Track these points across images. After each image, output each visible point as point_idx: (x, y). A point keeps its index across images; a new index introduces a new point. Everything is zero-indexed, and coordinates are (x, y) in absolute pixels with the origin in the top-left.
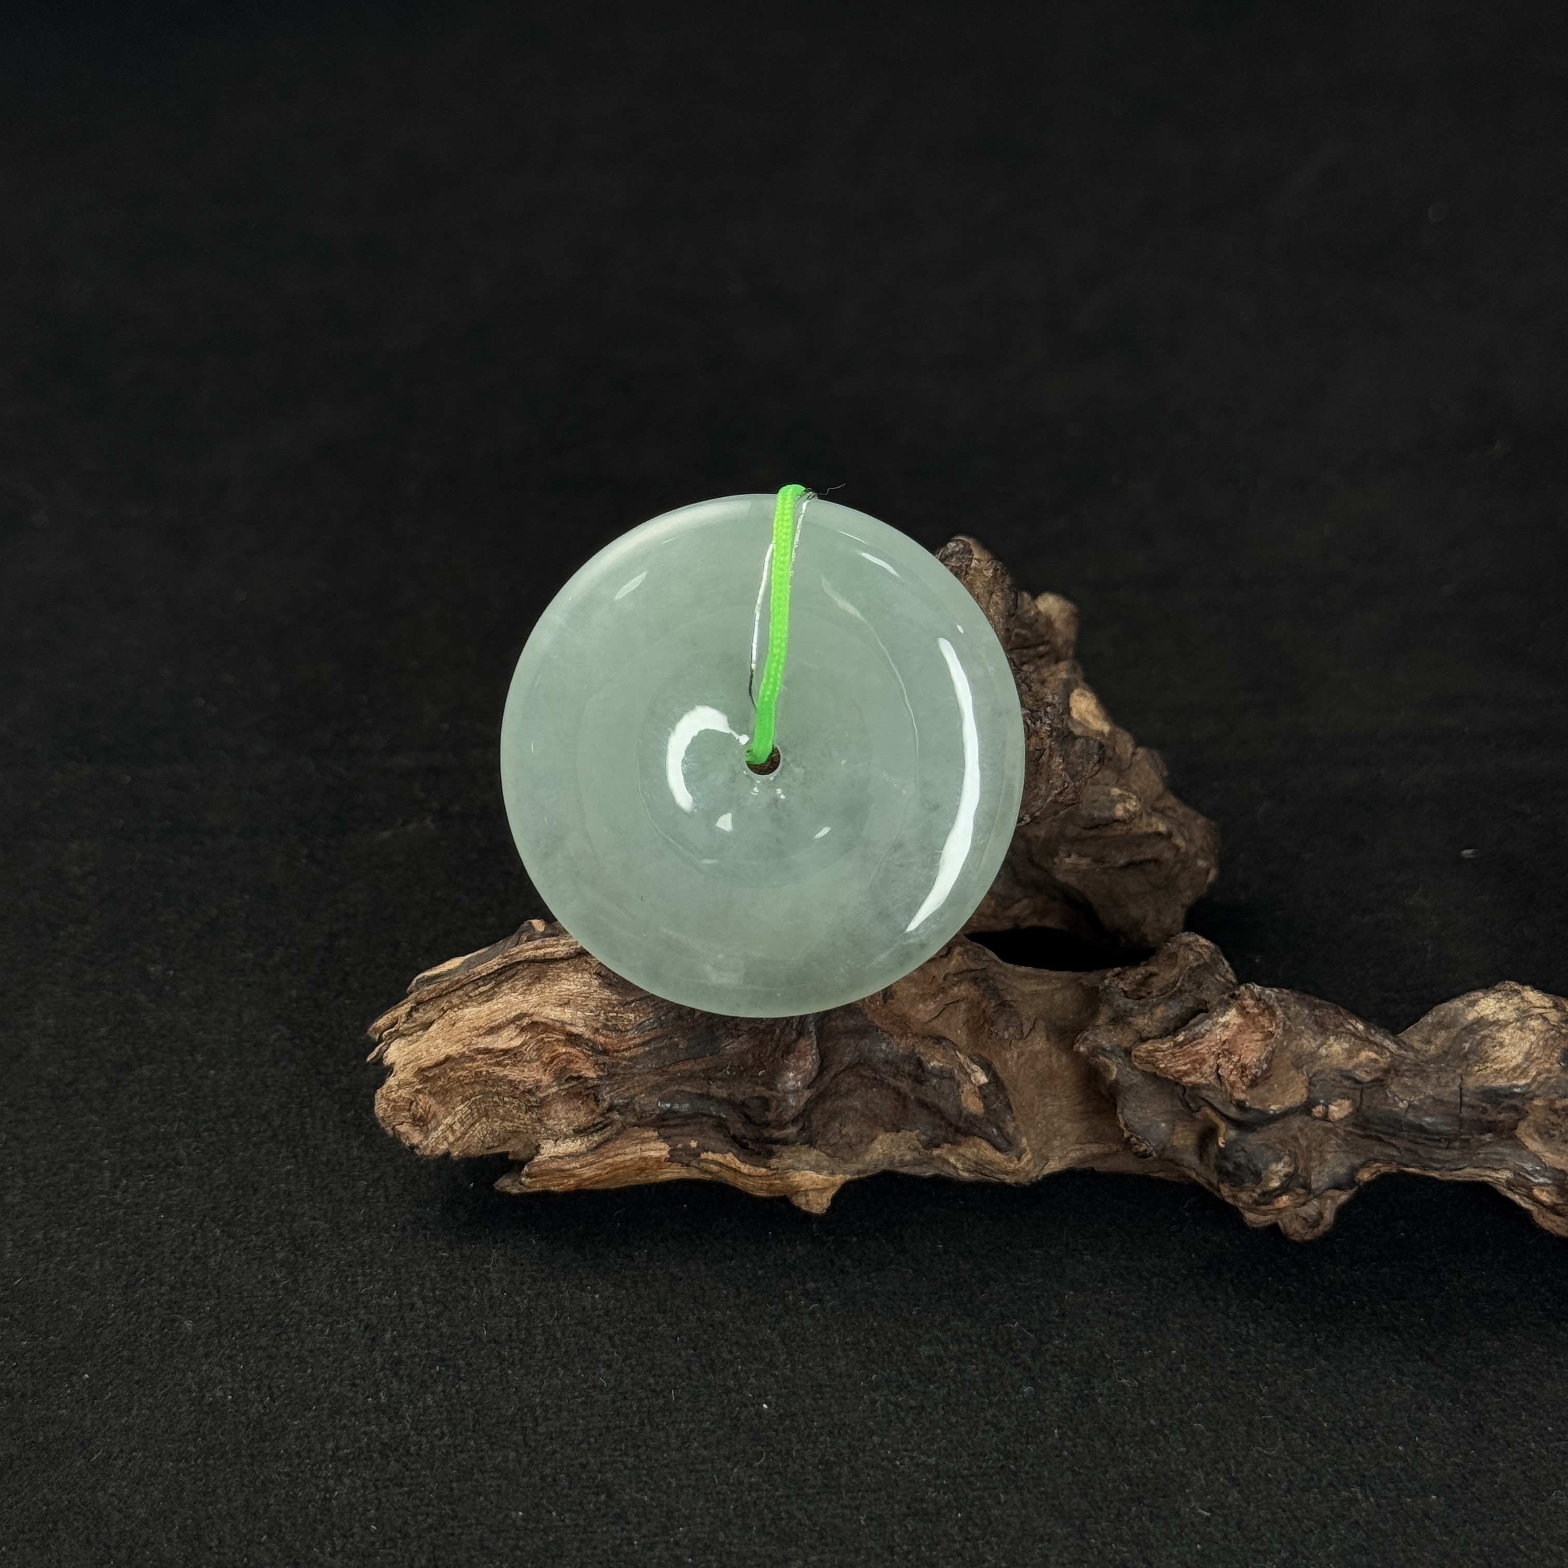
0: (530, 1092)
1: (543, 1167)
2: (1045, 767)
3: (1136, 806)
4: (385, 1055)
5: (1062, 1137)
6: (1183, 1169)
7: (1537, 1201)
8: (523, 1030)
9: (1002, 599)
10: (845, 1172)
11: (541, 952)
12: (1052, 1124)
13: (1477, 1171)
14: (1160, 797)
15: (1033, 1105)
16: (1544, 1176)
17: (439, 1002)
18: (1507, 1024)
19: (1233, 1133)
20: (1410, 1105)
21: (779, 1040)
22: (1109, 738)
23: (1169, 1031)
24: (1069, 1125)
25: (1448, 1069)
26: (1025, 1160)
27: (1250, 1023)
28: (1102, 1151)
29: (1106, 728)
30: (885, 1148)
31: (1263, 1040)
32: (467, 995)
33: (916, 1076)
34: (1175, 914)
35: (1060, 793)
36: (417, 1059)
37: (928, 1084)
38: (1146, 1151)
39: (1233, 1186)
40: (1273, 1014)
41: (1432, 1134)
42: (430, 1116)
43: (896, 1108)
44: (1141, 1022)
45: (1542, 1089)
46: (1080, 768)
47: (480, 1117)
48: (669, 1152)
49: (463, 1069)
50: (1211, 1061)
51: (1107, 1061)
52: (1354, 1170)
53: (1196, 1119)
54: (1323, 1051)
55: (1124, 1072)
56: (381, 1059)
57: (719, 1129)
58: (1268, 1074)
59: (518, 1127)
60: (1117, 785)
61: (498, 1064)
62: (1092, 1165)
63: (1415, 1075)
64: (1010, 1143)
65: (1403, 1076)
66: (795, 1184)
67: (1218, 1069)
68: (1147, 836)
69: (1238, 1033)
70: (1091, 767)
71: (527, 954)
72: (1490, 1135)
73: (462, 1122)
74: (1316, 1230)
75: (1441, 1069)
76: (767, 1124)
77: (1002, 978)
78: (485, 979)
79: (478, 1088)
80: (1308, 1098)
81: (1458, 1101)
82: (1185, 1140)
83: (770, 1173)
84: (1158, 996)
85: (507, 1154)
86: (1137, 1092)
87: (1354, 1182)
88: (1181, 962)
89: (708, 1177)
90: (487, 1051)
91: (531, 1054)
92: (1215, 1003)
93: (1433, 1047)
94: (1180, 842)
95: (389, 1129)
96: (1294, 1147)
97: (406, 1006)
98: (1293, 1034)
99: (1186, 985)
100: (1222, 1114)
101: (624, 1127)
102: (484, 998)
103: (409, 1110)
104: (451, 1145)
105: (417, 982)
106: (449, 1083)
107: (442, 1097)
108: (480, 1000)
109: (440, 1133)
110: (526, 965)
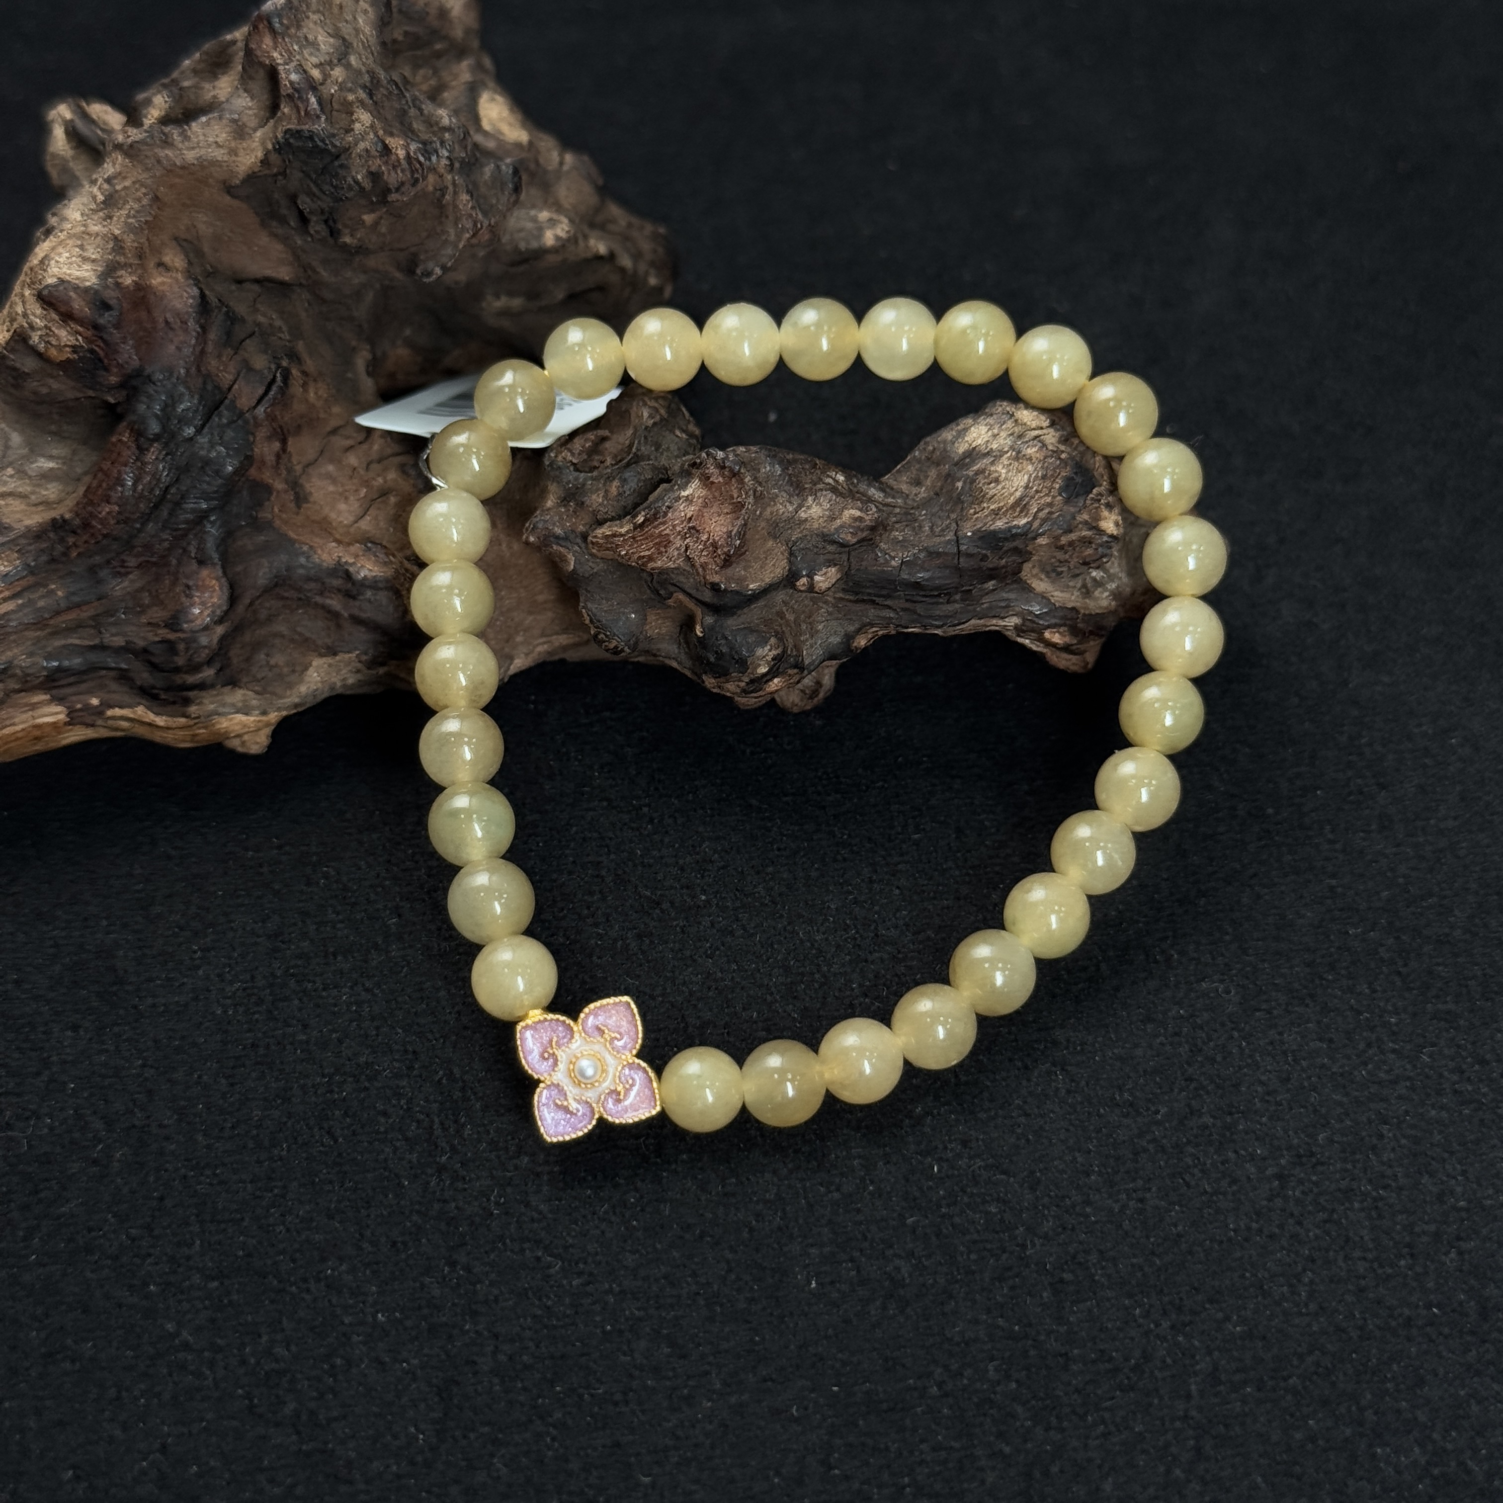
2: (451, 208)
3: (568, 230)
5: (525, 631)
6: (660, 658)
7: (1048, 644)
10: (279, 709)
13: (982, 621)
14: (598, 210)
16: (1054, 617)
18: (1002, 453)
19: (709, 620)
20: (903, 562)
21: (178, 572)
22: (529, 150)
23: (629, 511)
24: (531, 618)
25: (941, 513)
27: (717, 494)
28: (571, 641)
29: (525, 137)
30: (322, 674)
31: (734, 512)
33: (347, 591)
35: (474, 235)
37: (361, 597)
38: (616, 647)
39: (717, 676)
40: (741, 482)
41: (931, 590)
43: (329, 628)
44: (595, 500)
45: (1045, 527)
46: (494, 201)
48: (68, 715)
50: (678, 542)
51: (562, 549)
52: (849, 638)
53: (670, 607)
55: (582, 561)
57: (122, 681)
58: (742, 550)
60: (544, 206)
62: (562, 656)
63: (906, 526)
65: (892, 530)
66: (223, 730)
67: (686, 550)
68: (587, 261)
69: (704, 507)
70: (505, 198)
72: (993, 582)
74: (815, 699)
75: (933, 515)
76: (177, 670)
80: (790, 570)
81: (955, 550)
82: (660, 628)
83: (192, 722)
84: (610, 467)
86: (600, 582)
87: (852, 649)
88: (635, 421)
89: (119, 734)
92: (676, 470)
93: (923, 489)
94: (626, 262)
96: (781, 625)
98: (766, 500)
99: (643, 448)
100: (697, 600)
101: (8, 694)
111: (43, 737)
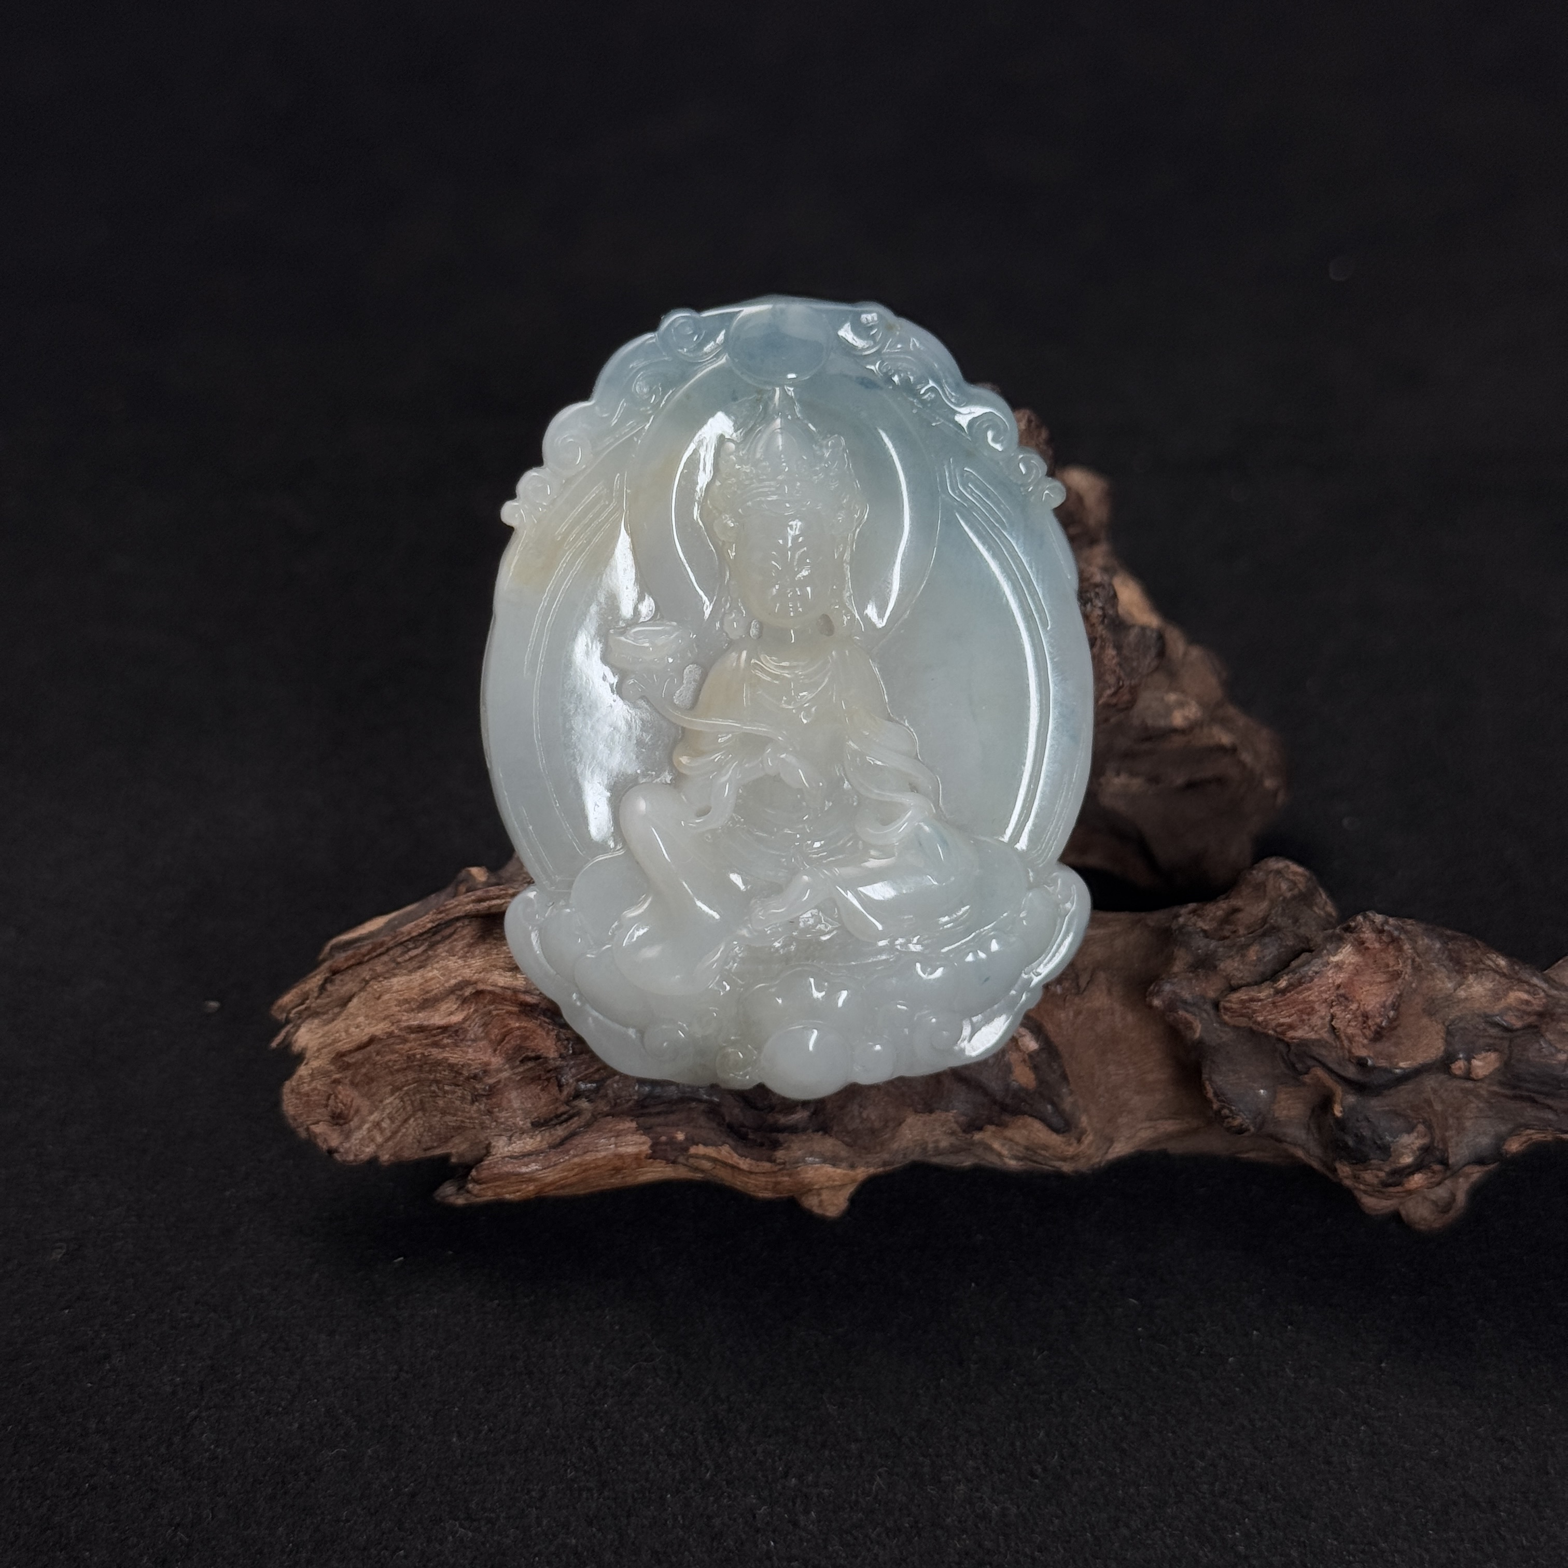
0: (475, 1077)
1: (496, 1171)
2: (1096, 661)
3: (1196, 713)
4: (294, 1038)
5: (1130, 1112)
6: (1285, 1146)
8: (465, 1001)
10: (867, 1164)
11: (485, 904)
12: (1117, 1098)
14: (1220, 705)
15: (1093, 1075)
17: (359, 969)
19: (1351, 1099)
23: (1267, 976)
24: (1137, 1098)
26: (1086, 1142)
27: (1370, 961)
28: (1179, 1127)
29: (1154, 622)
30: (915, 1133)
31: (1388, 981)
32: (394, 961)
35: (1115, 694)
36: (335, 1041)
38: (1242, 1125)
39: (1353, 1164)
40: (1400, 949)
42: (352, 1112)
43: (927, 1083)
44: (1232, 966)
46: (1135, 664)
47: (415, 1111)
48: (652, 1147)
49: (393, 1052)
50: (1323, 1010)
51: (1188, 1016)
52: (1501, 1140)
53: (1304, 1084)
55: (1211, 1029)
56: (290, 1044)
57: (711, 1116)
58: (1395, 1024)
59: (463, 1122)
60: (1172, 689)
61: (436, 1044)
62: (1163, 1146)
64: (1067, 1122)
65: (1560, 1020)
66: (807, 1181)
67: (1332, 1020)
68: (1209, 749)
69: (1355, 975)
70: (1149, 661)
71: (468, 907)
73: (392, 1119)
74: (1446, 1216)
76: (772, 1108)
78: (415, 940)
79: (411, 1075)
80: (1446, 1051)
82: (1289, 1109)
83: (776, 1168)
84: (1244, 935)
85: (448, 1156)
86: (1228, 1052)
87: (1501, 1154)
88: (1271, 893)
89: (699, 1176)
90: (421, 1029)
91: (475, 1030)
92: (1321, 939)
94: (1246, 757)
95: (301, 1130)
96: (1428, 1113)
97: (318, 977)
98: (1423, 973)
99: (1279, 919)
100: (1338, 1076)
101: (595, 1118)
102: (415, 963)
103: (326, 1106)
104: (380, 1146)
105: (332, 948)
106: (375, 1069)
107: (366, 1088)
108: (411, 966)
109: (365, 1133)
110: (466, 922)
111: (622, 1168)
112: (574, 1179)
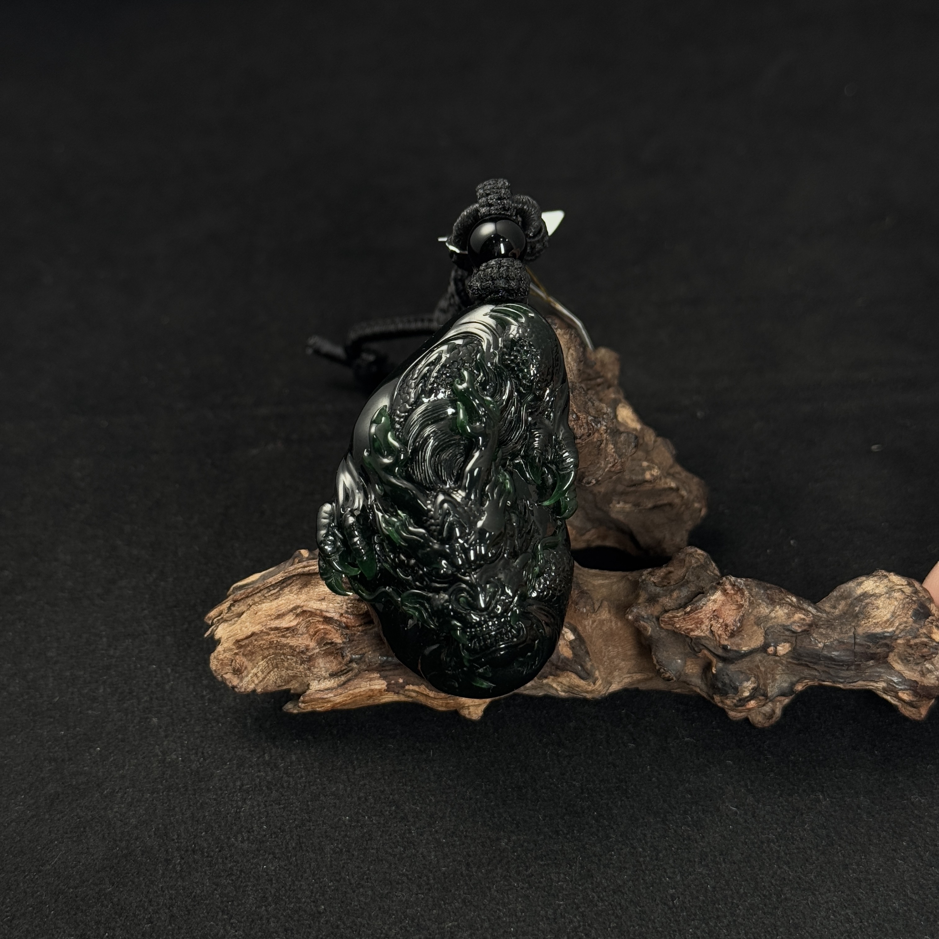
0: (302, 652)
1: (312, 697)
2: (603, 451)
3: (657, 472)
4: (215, 633)
5: (619, 669)
6: (691, 686)
7: (900, 700)
8: (297, 615)
9: (575, 352)
11: (307, 569)
12: (613, 662)
13: (865, 683)
14: (671, 467)
15: (602, 652)
16: (904, 685)
17: (247, 600)
18: (881, 595)
19: (720, 665)
20: (825, 646)
22: (641, 433)
23: (681, 606)
24: (623, 663)
25: (847, 623)
26: (598, 684)
27: (729, 599)
28: (643, 677)
29: (638, 426)
31: (737, 609)
32: (264, 596)
34: (681, 536)
35: (613, 466)
36: (235, 635)
38: (669, 677)
39: (721, 696)
40: (743, 594)
41: (839, 662)
42: (243, 668)
44: (666, 600)
45: (903, 634)
46: (624, 451)
47: (274, 668)
48: (387, 686)
49: (263, 640)
50: (707, 622)
51: (645, 624)
52: (793, 684)
53: (699, 657)
54: (773, 615)
55: (655, 631)
56: (213, 635)
58: (741, 629)
59: (296, 673)
60: (646, 460)
61: (283, 636)
62: (636, 686)
63: (828, 627)
64: (588, 674)
65: (820, 628)
66: (462, 702)
67: (711, 627)
68: (665, 490)
69: (722, 605)
70: (630, 450)
71: (299, 570)
72: (872, 661)
73: (263, 672)
74: (771, 721)
75: (842, 623)
77: (581, 576)
78: (274, 586)
79: (272, 651)
80: (765, 642)
81: (853, 642)
82: (692, 669)
84: (674, 585)
85: (289, 690)
86: (663, 642)
87: (793, 691)
88: (687, 564)
89: (410, 700)
90: (276, 629)
91: (302, 629)
92: (708, 587)
93: (837, 610)
94: (684, 493)
95: (219, 676)
96: (757, 671)
97: (227, 603)
98: (755, 605)
99: (690, 578)
100: (714, 654)
101: (359, 672)
102: (273, 597)
103: (231, 665)
104: (257, 685)
105: (233, 588)
106: (254, 648)
107: (250, 657)
108: (271, 599)
109: (249, 678)
110: (298, 577)
111: (373, 696)
112: (349, 701)
